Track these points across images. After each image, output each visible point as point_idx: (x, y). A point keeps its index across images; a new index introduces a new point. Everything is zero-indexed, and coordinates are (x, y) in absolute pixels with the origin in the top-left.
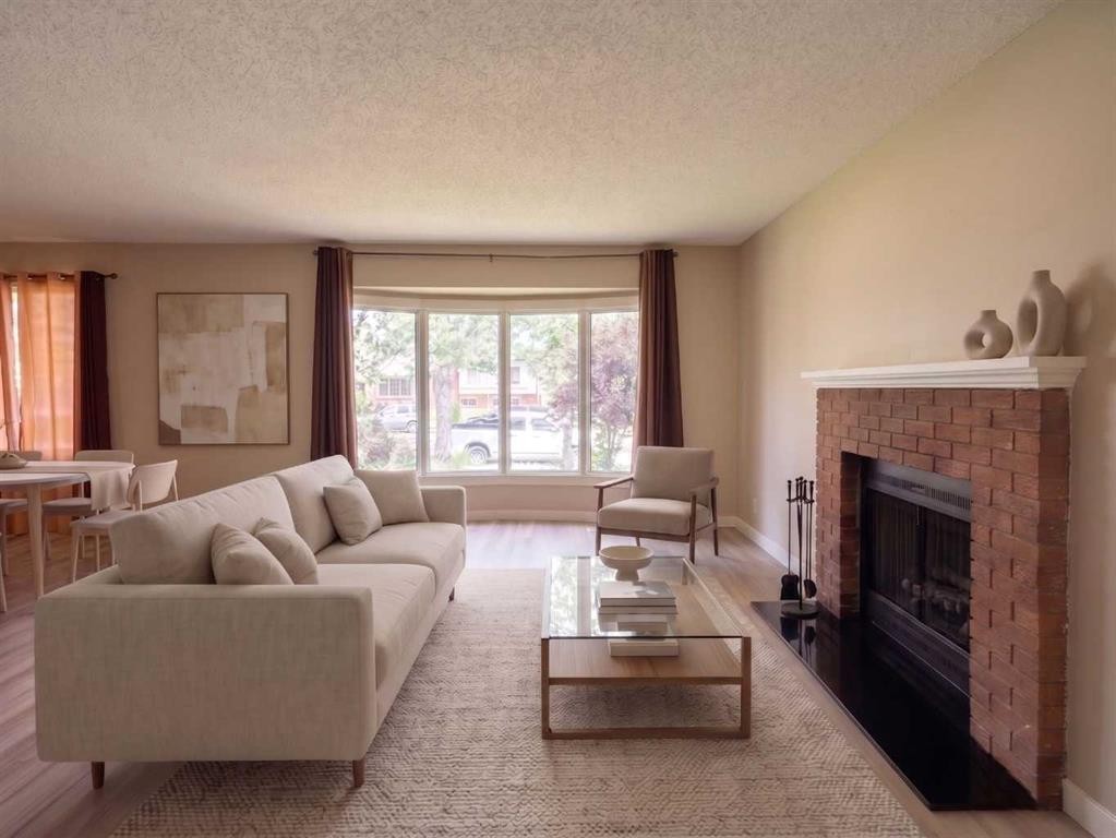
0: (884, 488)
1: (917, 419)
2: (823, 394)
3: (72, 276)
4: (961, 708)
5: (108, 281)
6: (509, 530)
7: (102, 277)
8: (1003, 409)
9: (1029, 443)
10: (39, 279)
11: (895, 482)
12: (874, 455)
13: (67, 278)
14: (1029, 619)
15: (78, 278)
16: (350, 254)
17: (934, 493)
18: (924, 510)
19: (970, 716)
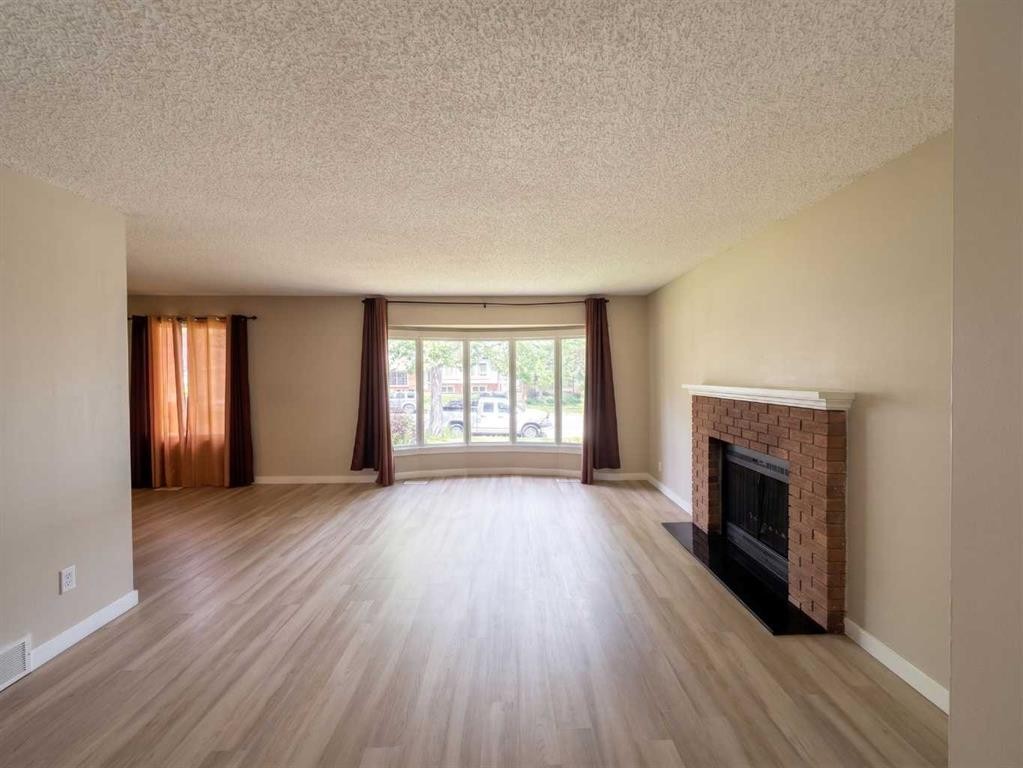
0: (736, 460)
1: (758, 422)
2: (697, 399)
3: (225, 318)
4: (784, 588)
5: (250, 322)
6: (505, 480)
7: (246, 318)
8: (808, 421)
9: (821, 440)
10: (202, 320)
11: (743, 457)
12: (732, 442)
13: (223, 319)
14: (822, 539)
15: (229, 319)
16: (387, 302)
17: (769, 466)
18: (763, 476)
19: (788, 594)
